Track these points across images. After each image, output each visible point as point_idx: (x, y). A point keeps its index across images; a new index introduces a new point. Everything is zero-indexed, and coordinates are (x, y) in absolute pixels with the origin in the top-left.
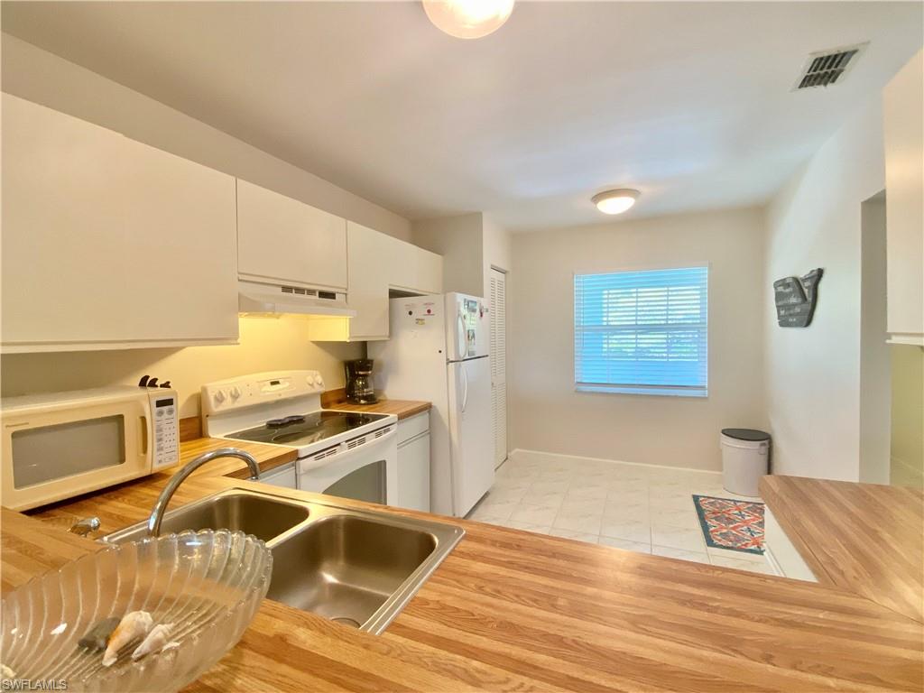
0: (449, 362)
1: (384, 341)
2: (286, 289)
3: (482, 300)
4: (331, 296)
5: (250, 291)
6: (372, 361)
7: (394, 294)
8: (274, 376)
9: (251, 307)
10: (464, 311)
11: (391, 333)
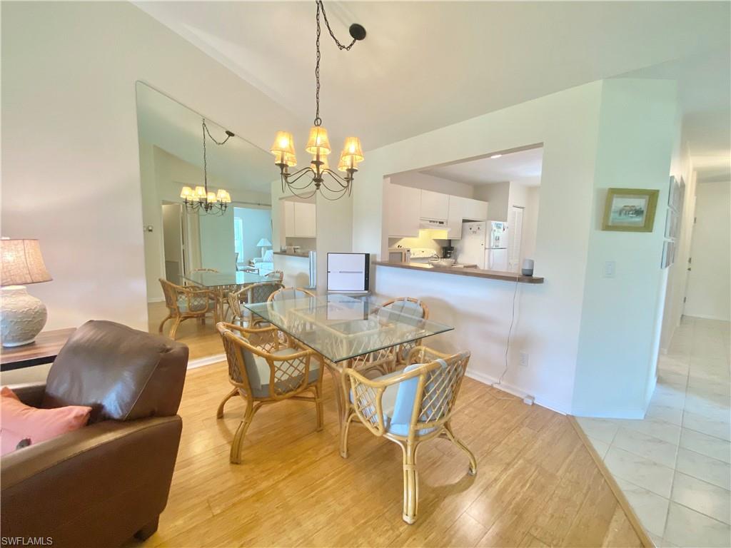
0: (486, 249)
1: (458, 240)
2: (431, 221)
3: (505, 223)
4: (442, 223)
5: (423, 222)
6: (453, 248)
7: (464, 221)
8: (423, 249)
9: (422, 227)
10: (494, 228)
11: (462, 236)
